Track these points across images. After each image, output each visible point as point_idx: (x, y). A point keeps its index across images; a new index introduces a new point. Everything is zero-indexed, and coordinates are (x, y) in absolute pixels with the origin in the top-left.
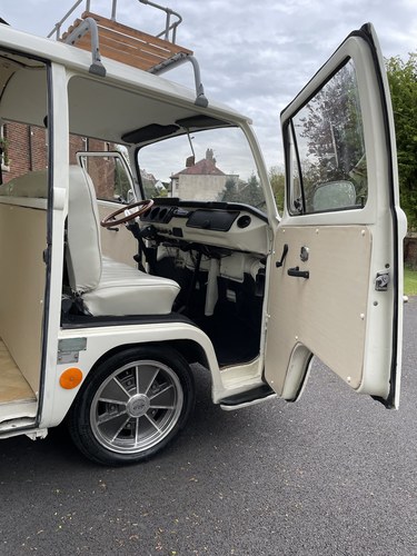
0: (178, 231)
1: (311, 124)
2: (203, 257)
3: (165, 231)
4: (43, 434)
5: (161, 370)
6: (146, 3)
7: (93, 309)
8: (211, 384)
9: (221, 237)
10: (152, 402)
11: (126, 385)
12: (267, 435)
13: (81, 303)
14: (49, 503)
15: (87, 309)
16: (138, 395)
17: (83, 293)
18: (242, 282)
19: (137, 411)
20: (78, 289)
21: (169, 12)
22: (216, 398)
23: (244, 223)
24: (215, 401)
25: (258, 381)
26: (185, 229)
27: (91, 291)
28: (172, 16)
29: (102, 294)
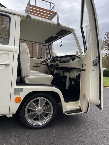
0: (57, 65)
1: (105, 42)
2: (65, 72)
3: (55, 65)
4: (11, 116)
5: (47, 101)
6: (44, 1)
7: (27, 81)
8: (62, 106)
9: (68, 64)
10: (44, 110)
11: (36, 104)
12: (82, 125)
13: (24, 80)
14: (10, 137)
15: (26, 82)
16: (39, 108)
17: (25, 77)
18: (75, 78)
19: (39, 112)
20: (23, 76)
21: (51, 3)
22: (64, 111)
23: (73, 59)
24: (64, 112)
25: (79, 107)
26: (59, 63)
27: (27, 77)
28: (51, 4)
29: (30, 77)
